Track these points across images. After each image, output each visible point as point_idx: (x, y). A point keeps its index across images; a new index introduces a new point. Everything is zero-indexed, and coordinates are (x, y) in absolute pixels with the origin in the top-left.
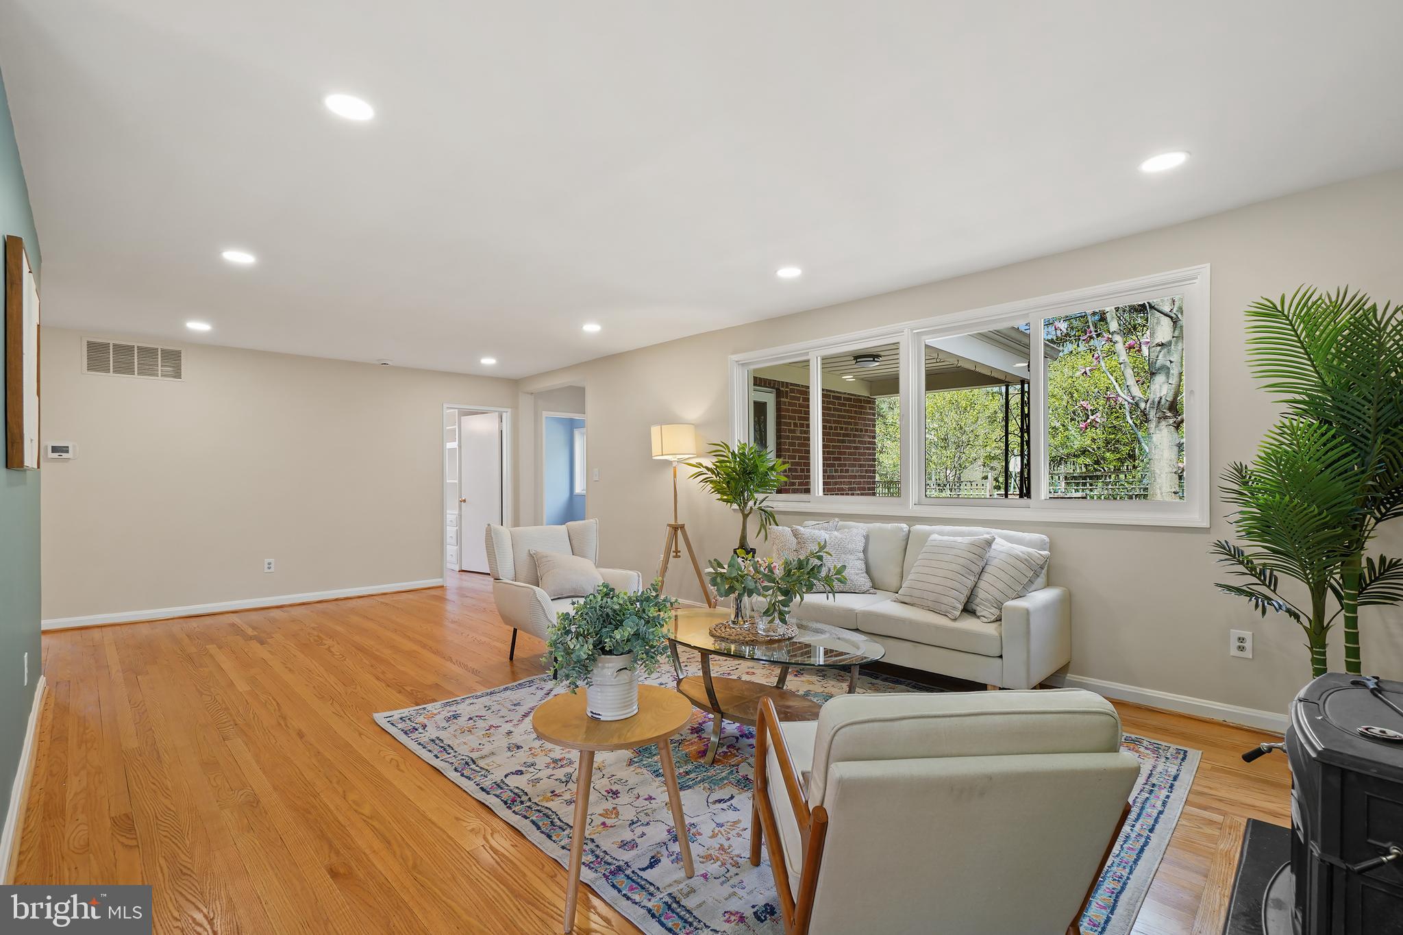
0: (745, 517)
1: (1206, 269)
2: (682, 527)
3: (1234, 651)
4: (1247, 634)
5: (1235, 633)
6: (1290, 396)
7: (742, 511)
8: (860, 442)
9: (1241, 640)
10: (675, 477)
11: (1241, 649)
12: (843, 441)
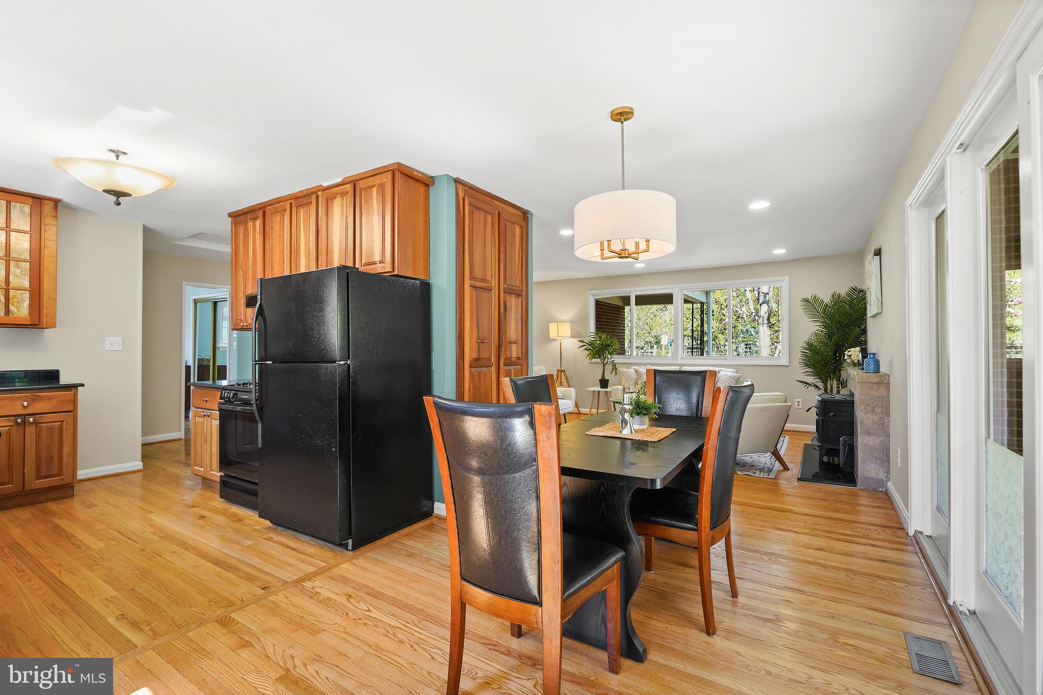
0: (604, 365)
1: (787, 278)
2: (564, 371)
3: (797, 407)
4: (800, 400)
5: (797, 400)
6: (819, 324)
7: (603, 363)
8: (620, 329)
9: (798, 402)
10: (561, 347)
11: (798, 405)
12: (613, 329)
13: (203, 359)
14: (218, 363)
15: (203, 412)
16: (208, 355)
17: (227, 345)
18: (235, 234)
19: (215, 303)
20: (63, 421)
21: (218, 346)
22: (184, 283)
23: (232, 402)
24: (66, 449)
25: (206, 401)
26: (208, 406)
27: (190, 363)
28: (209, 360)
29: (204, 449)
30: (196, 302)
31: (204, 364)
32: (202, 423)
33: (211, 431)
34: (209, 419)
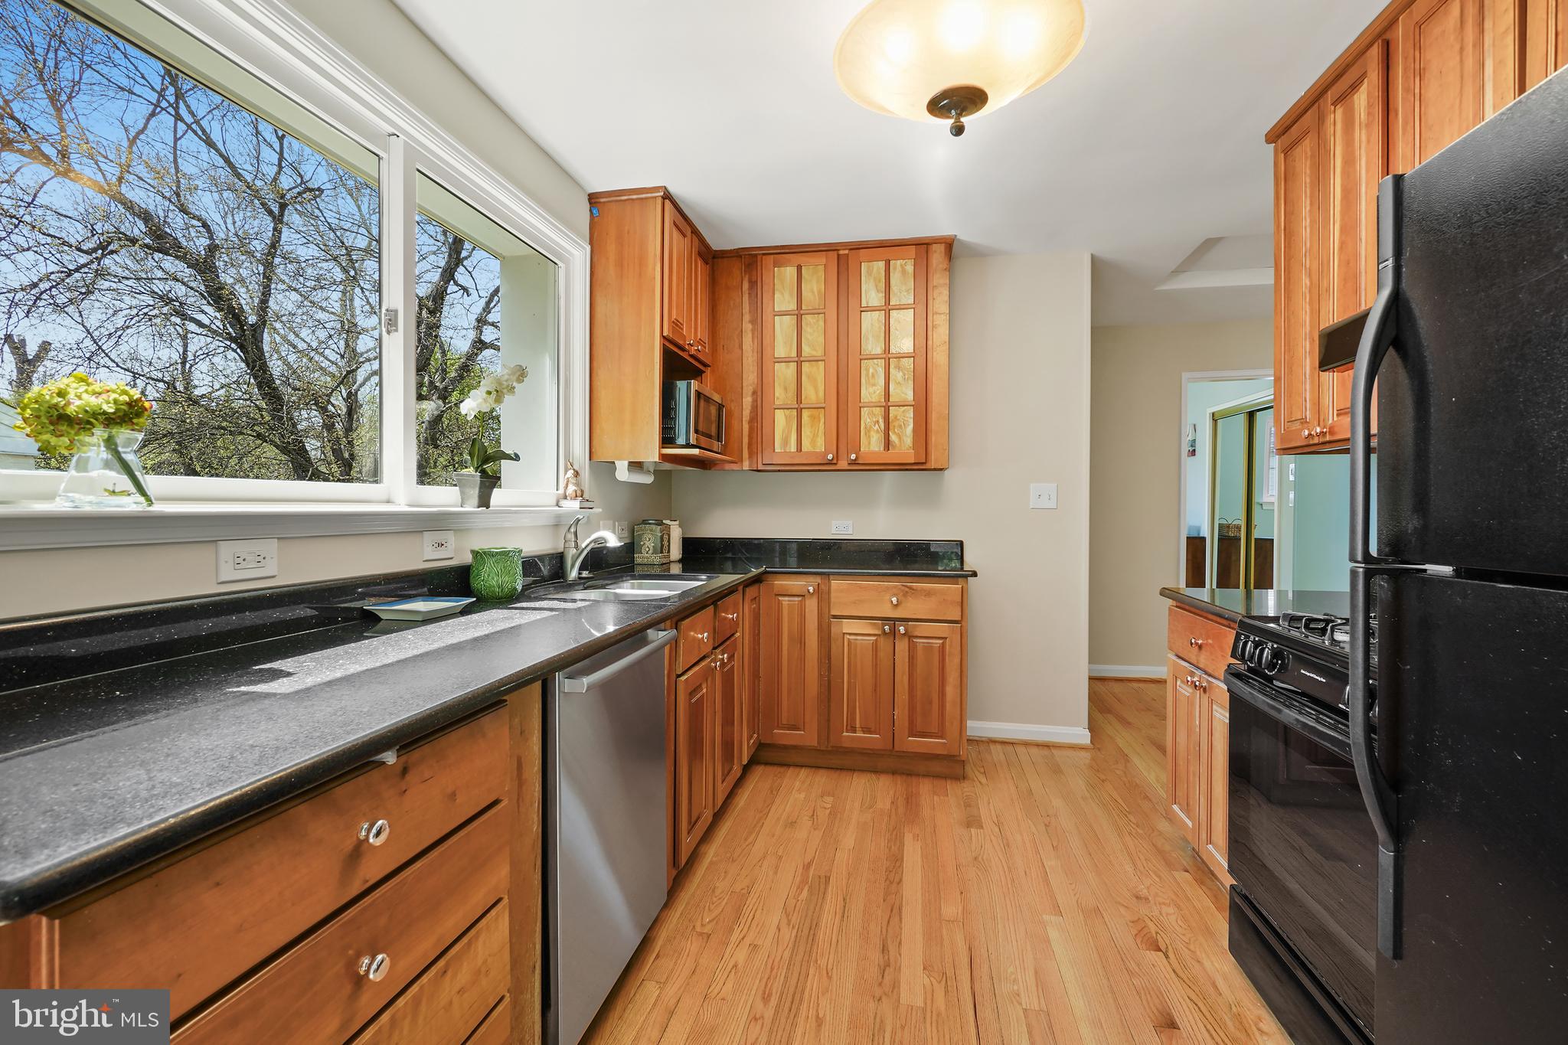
13: (1228, 526)
14: (1257, 534)
15: (1192, 674)
16: (1238, 517)
17: (1275, 499)
18: (1285, 179)
19: (1251, 415)
20: (946, 638)
21: (1256, 499)
22: (1185, 376)
23: (1270, 679)
24: (951, 691)
25: (1200, 647)
26: (1203, 659)
27: (1205, 532)
28: (1238, 528)
29: (1194, 775)
30: (1215, 419)
31: (1231, 534)
32: (1190, 701)
33: (1211, 733)
34: (1205, 698)
